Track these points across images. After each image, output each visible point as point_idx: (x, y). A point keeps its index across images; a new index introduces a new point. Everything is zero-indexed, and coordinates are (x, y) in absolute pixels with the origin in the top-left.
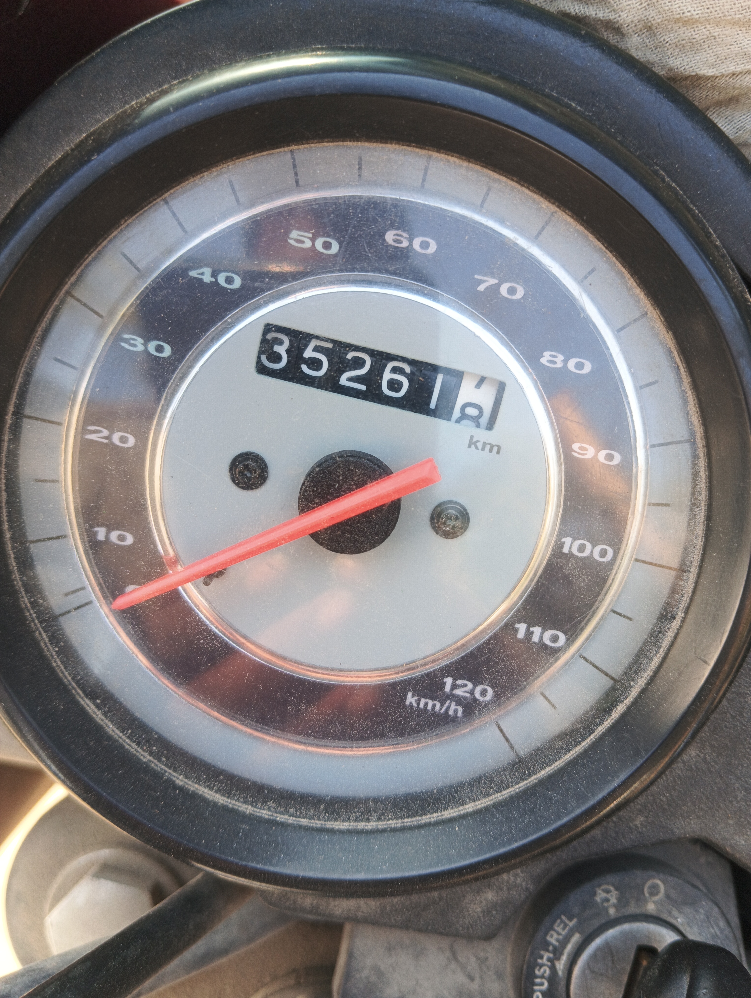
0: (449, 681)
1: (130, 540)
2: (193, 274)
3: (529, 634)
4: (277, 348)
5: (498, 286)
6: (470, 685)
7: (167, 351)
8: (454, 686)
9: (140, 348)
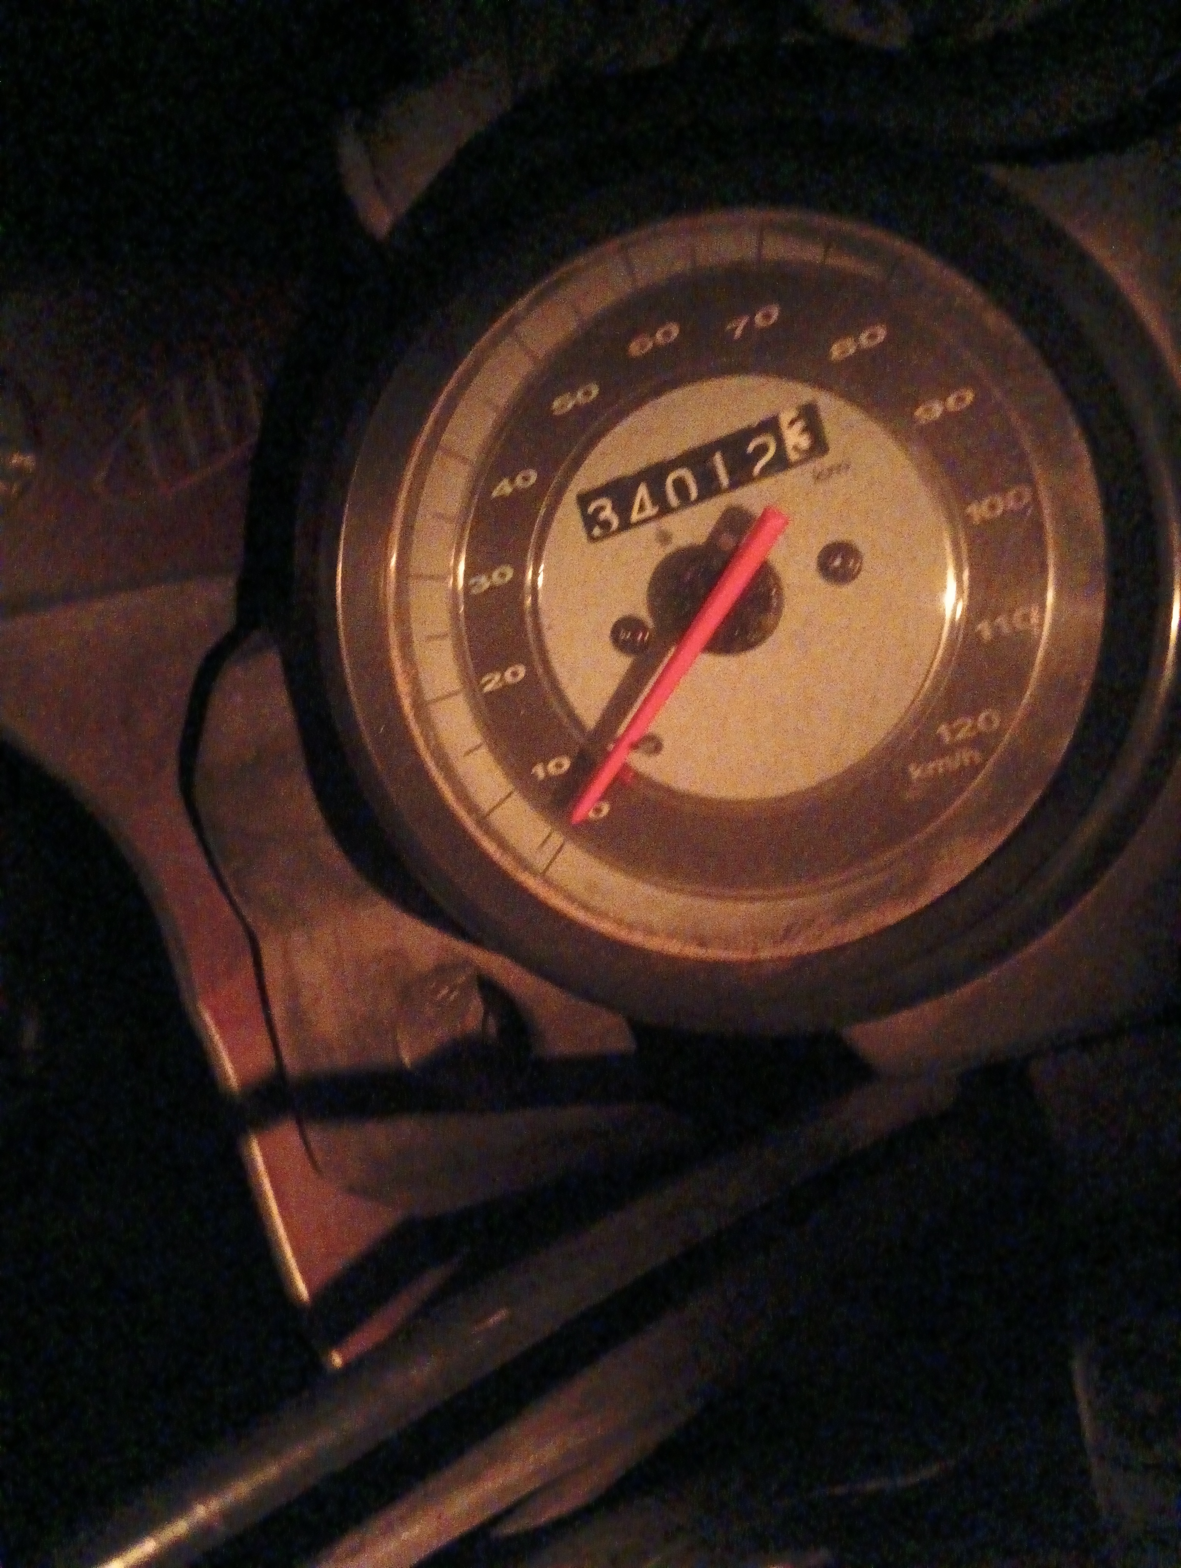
0: (943, 729)
1: (566, 764)
2: (495, 494)
3: (997, 630)
4: (603, 516)
5: (751, 323)
6: (970, 722)
7: (510, 573)
8: (954, 732)
9: (487, 585)
